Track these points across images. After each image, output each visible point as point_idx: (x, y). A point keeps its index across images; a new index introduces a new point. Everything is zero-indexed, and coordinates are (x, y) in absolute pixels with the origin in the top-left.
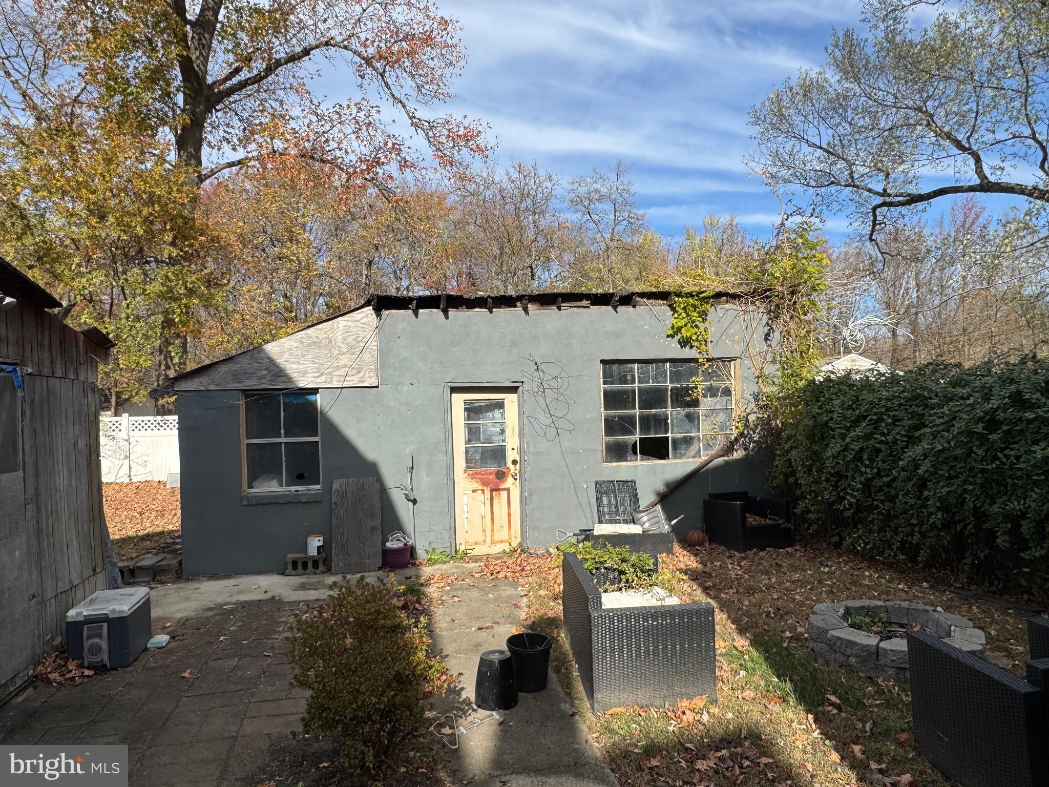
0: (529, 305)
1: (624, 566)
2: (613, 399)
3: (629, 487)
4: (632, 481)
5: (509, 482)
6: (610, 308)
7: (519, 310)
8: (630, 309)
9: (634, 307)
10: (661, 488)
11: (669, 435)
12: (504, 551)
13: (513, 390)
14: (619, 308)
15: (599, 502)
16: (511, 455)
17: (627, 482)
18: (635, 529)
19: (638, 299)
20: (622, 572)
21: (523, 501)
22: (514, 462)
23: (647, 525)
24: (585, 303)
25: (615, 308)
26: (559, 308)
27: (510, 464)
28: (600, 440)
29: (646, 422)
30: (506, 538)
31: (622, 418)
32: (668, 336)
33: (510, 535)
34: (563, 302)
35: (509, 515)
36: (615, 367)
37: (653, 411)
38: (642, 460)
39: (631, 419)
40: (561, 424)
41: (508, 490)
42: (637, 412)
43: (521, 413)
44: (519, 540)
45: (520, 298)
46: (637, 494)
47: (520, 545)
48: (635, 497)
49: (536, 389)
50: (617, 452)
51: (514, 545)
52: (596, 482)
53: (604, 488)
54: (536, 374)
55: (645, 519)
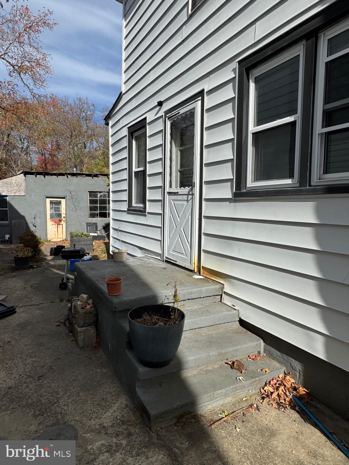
0: (68, 176)
1: (82, 235)
2: (92, 202)
3: (96, 224)
4: (96, 223)
5: (62, 223)
6: (91, 177)
7: (65, 177)
8: (97, 178)
9: (98, 177)
10: (104, 225)
11: (107, 211)
12: (61, 241)
13: (64, 198)
14: (94, 178)
15: (87, 228)
16: (63, 215)
17: (95, 223)
18: (96, 234)
19: (99, 175)
20: (82, 236)
21: (66, 228)
22: (64, 217)
23: (99, 234)
24: (84, 176)
25: (93, 178)
26: (77, 177)
27: (63, 218)
28: (88, 212)
29: (101, 208)
30: (62, 237)
31: (94, 207)
32: (107, 186)
33: (63, 236)
34: (78, 175)
35: (62, 231)
36: (92, 193)
37: (103, 205)
38: (99, 218)
39: (97, 207)
40: (77, 208)
41: (62, 224)
42: (98, 205)
43: (66, 205)
44: (65, 238)
45: (66, 174)
46: (97, 226)
47: (65, 239)
48: (97, 227)
49: (70, 198)
50: (93, 216)
51: (64, 239)
52: (87, 223)
53: (88, 224)
54: (70, 194)
55: (99, 232)
